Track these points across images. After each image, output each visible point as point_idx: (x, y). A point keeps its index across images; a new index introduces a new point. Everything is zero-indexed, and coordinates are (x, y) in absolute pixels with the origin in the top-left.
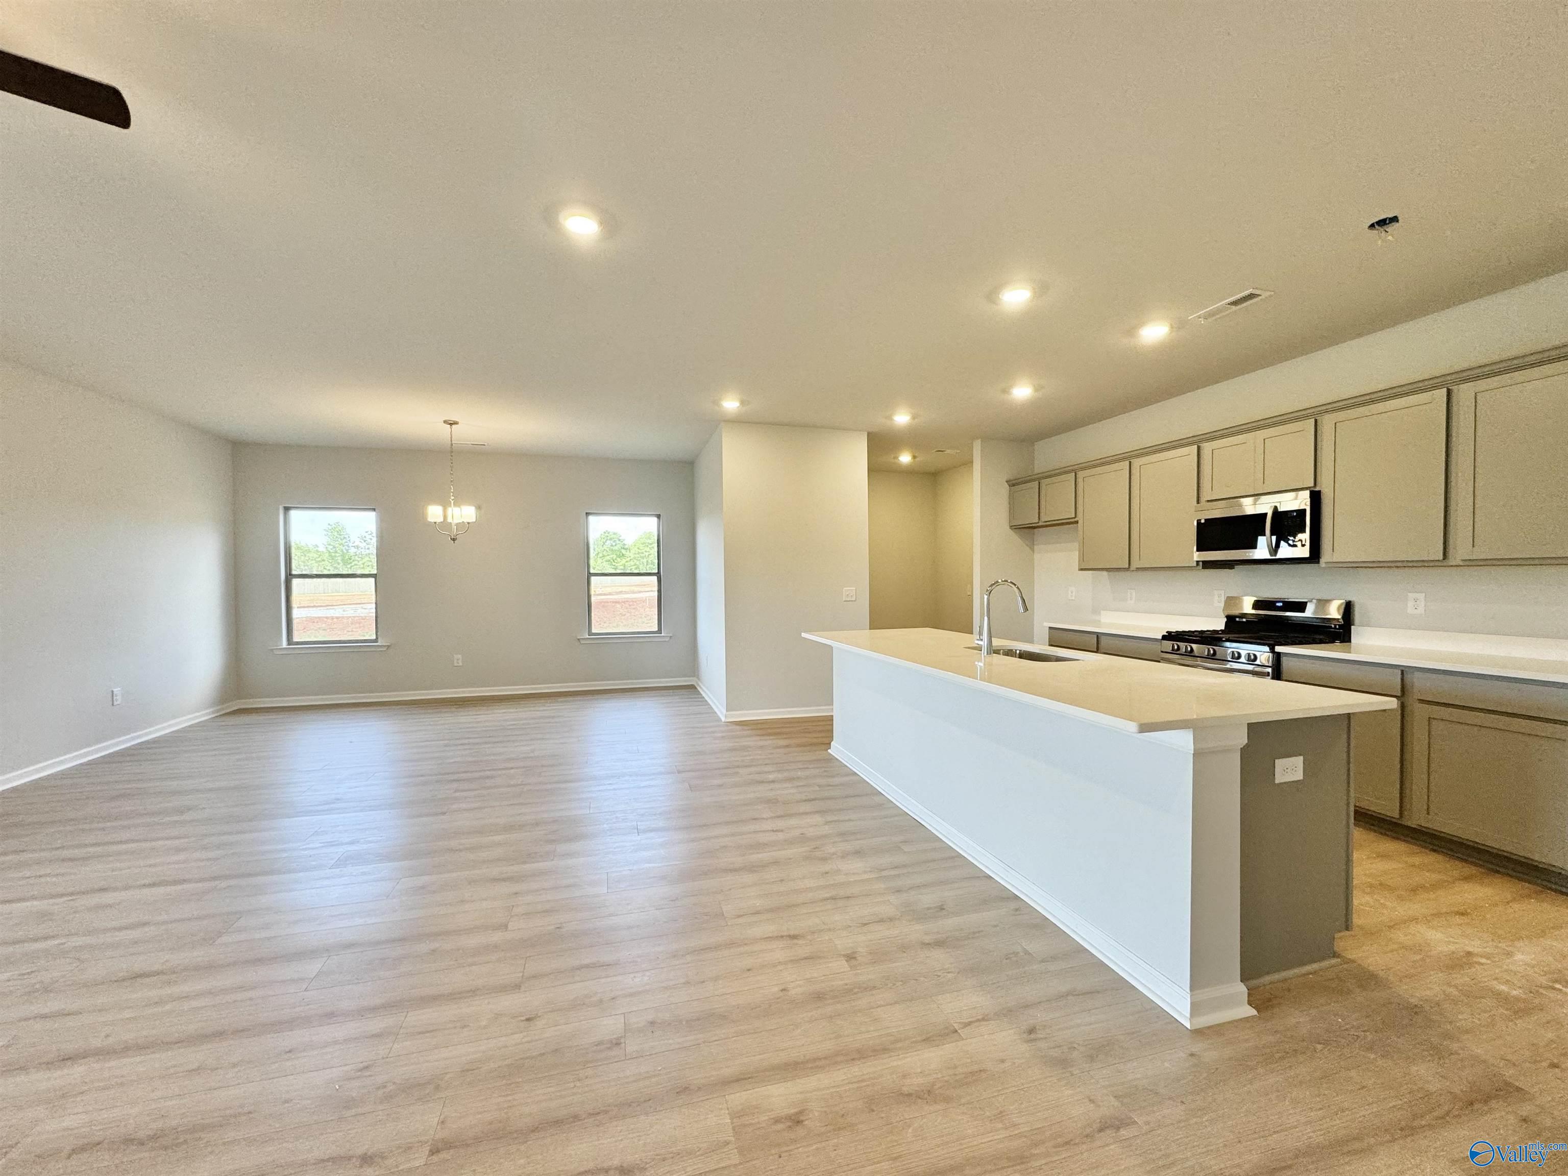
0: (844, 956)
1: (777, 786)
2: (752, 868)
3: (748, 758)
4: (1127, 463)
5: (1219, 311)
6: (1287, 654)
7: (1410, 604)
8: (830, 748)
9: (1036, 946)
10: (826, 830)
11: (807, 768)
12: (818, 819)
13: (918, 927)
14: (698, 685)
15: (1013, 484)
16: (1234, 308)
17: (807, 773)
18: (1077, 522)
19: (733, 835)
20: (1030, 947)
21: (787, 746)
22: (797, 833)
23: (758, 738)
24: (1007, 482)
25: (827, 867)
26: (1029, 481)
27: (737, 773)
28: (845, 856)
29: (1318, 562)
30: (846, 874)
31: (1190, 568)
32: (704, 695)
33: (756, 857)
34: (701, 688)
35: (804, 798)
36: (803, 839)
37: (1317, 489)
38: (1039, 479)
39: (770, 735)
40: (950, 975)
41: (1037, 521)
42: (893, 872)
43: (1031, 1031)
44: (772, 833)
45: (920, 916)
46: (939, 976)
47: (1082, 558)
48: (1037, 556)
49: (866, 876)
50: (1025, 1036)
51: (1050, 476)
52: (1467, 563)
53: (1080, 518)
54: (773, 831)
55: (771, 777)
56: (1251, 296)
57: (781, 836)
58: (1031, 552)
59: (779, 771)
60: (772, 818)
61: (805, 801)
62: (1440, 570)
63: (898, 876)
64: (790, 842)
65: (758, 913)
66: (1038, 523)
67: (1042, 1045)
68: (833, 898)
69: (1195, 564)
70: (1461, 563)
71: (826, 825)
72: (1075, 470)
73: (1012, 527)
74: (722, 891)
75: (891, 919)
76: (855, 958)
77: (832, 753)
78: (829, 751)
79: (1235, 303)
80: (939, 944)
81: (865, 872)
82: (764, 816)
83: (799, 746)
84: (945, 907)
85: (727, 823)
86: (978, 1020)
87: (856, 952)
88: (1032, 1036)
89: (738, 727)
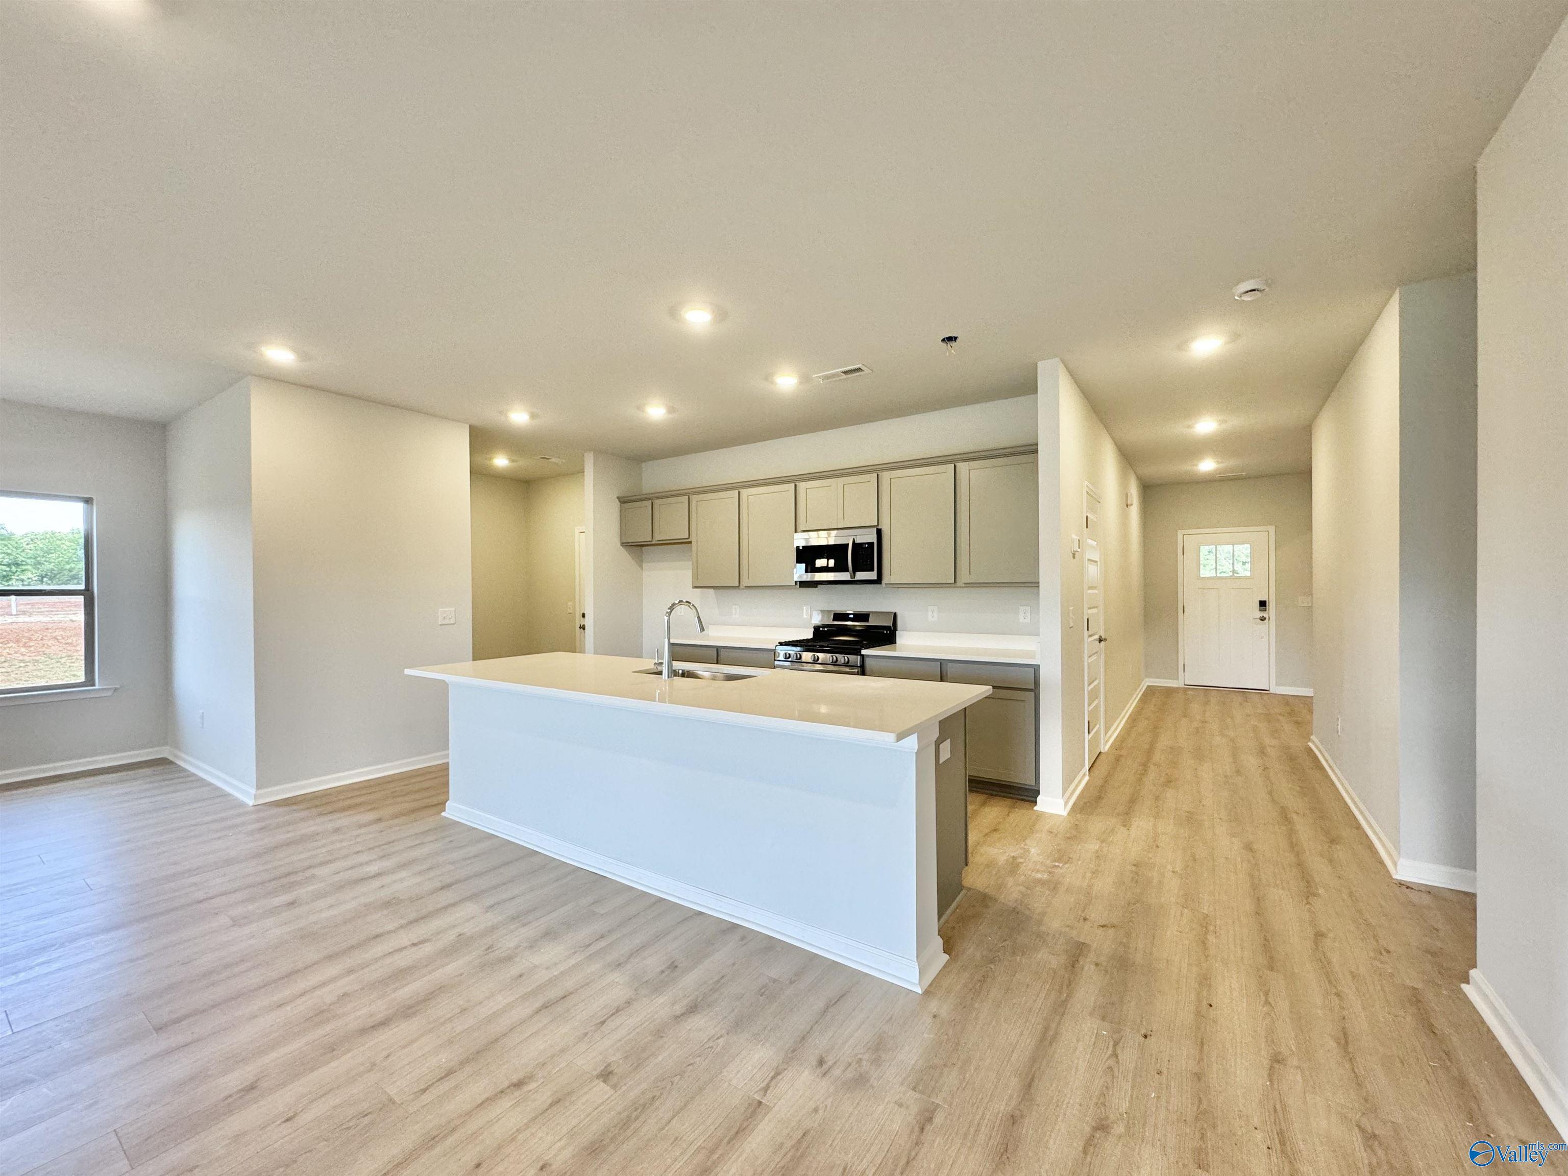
0: (598, 1077)
1: (387, 880)
2: (408, 1011)
3: (324, 850)
4: (737, 492)
5: (834, 376)
6: (868, 656)
7: (930, 613)
8: (444, 811)
9: (777, 970)
10: (491, 918)
11: (423, 843)
12: (470, 908)
13: (661, 1000)
14: (176, 756)
15: (623, 501)
16: (844, 376)
17: (426, 850)
18: (690, 542)
19: (350, 971)
20: (773, 974)
21: (379, 820)
22: (452, 935)
23: (326, 818)
24: (618, 498)
25: (515, 970)
26: (641, 500)
27: (313, 876)
28: (532, 945)
29: (881, 583)
30: (547, 968)
31: (788, 587)
32: (192, 770)
33: (406, 992)
34: (185, 760)
35: (439, 885)
36: (462, 943)
37: (879, 527)
38: (652, 498)
39: (343, 809)
40: (721, 1041)
41: (651, 540)
42: (603, 944)
43: (821, 1062)
44: (414, 949)
45: (657, 986)
46: (712, 1047)
47: (695, 576)
48: (645, 574)
49: (573, 962)
50: (819, 1071)
51: (662, 498)
52: (966, 585)
53: (693, 539)
54: (414, 945)
55: (373, 869)
56: (859, 370)
57: (427, 949)
58: (640, 569)
59: (382, 857)
60: (402, 927)
61: (442, 888)
62: (951, 590)
63: (610, 945)
64: (451, 951)
65: (450, 1073)
66: (652, 541)
67: (837, 1072)
68: (545, 1007)
69: (794, 584)
70: (964, 586)
71: (487, 912)
72: (689, 493)
73: (625, 544)
74: (374, 1064)
75: (629, 1003)
76: (611, 1073)
77: (449, 816)
78: (443, 814)
79: (845, 373)
80: (693, 1009)
81: (569, 957)
82: (390, 927)
83: (396, 816)
84: (676, 964)
85: (330, 958)
86: (773, 1078)
87: (609, 1065)
88: (825, 1067)
89: (280, 810)
